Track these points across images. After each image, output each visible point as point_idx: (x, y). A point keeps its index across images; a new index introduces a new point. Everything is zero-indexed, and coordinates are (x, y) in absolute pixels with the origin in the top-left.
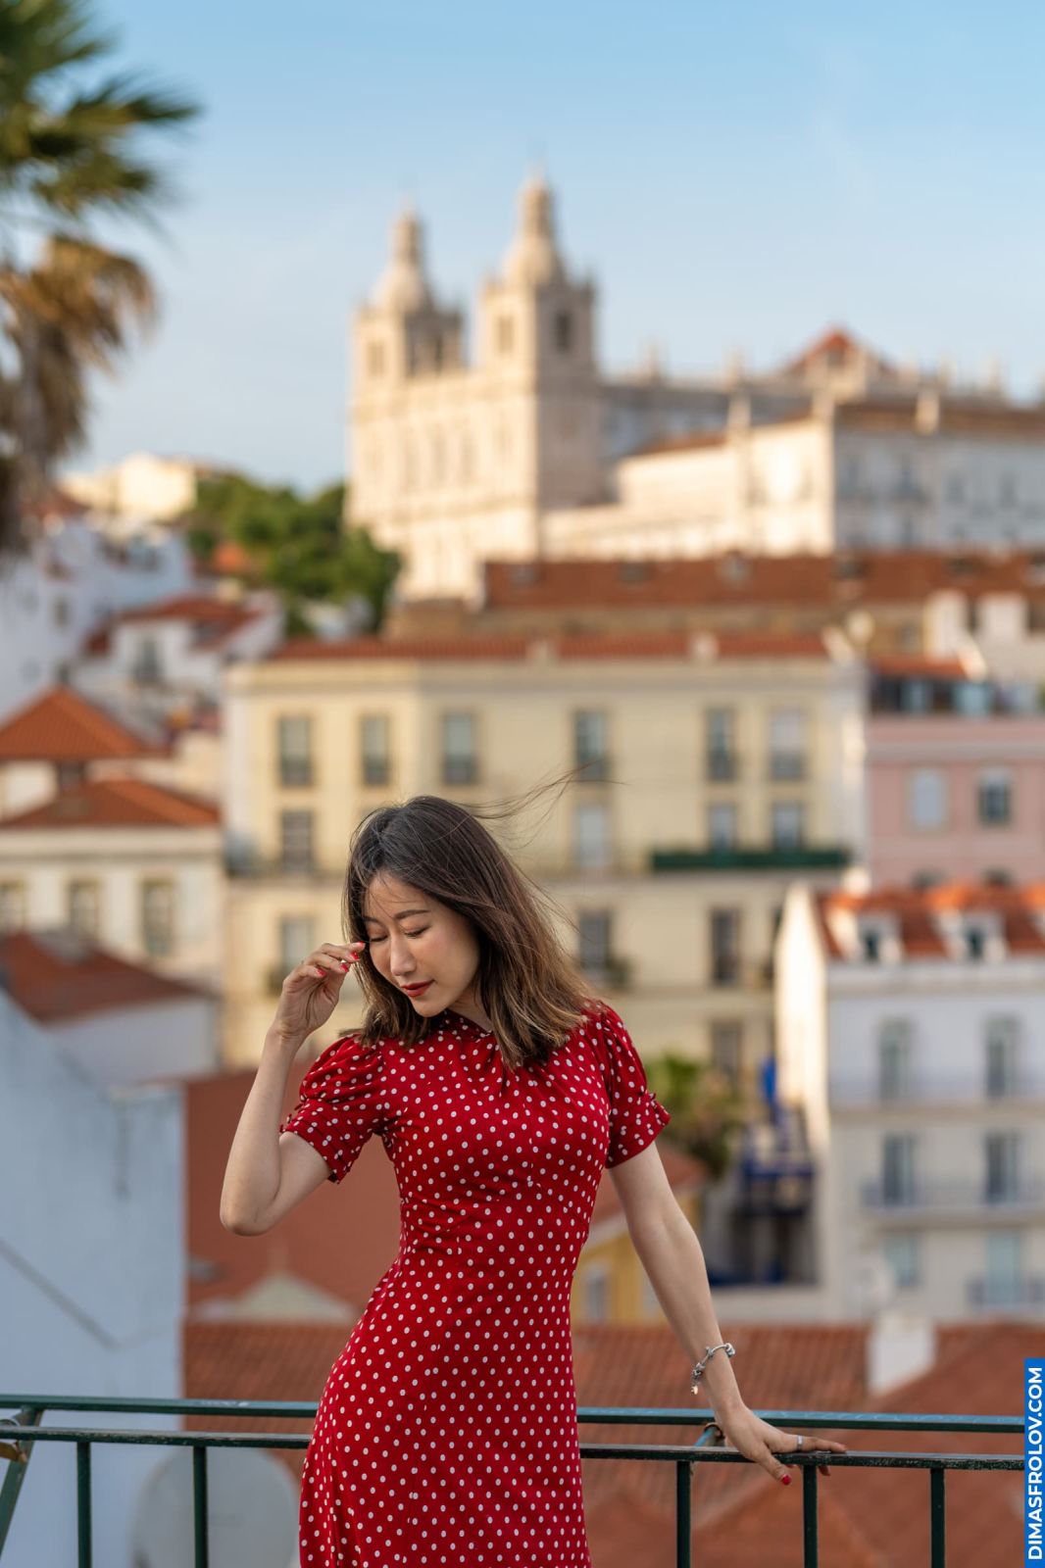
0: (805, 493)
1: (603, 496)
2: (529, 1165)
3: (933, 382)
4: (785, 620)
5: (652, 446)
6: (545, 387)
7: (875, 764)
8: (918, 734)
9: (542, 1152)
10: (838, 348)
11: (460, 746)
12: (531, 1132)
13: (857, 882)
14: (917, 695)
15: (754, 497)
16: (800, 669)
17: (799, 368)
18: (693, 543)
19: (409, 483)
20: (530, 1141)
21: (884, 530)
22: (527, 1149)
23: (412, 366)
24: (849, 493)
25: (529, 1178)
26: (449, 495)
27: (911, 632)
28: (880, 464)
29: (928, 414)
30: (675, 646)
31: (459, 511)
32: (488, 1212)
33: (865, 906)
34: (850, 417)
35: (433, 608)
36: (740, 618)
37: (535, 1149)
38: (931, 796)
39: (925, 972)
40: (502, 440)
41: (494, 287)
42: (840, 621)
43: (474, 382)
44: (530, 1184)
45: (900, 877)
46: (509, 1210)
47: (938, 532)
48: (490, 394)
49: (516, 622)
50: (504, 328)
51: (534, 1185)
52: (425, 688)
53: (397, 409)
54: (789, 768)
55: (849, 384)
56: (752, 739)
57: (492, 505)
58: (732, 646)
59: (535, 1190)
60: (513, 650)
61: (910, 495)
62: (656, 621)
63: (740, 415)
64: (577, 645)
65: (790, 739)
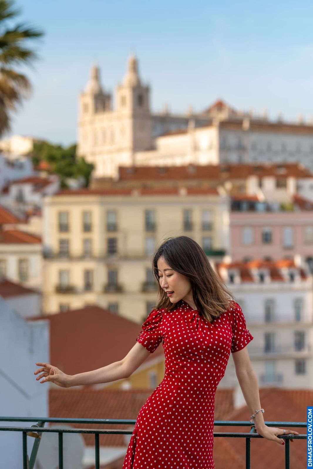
0: (210, 147)
1: (152, 148)
2: (202, 352)
3: (248, 115)
4: (206, 184)
5: (166, 133)
6: (135, 116)
7: (233, 226)
8: (245, 217)
9: (207, 348)
10: (220, 105)
11: (112, 220)
12: (203, 342)
13: (227, 260)
14: (245, 206)
15: (196, 148)
16: (211, 198)
17: (209, 111)
18: (178, 161)
19: (95, 144)
20: (203, 344)
21: (233, 158)
22: (202, 347)
23: (97, 110)
24: (223, 147)
25: (202, 356)
26: (107, 148)
27: (242, 188)
28: (232, 139)
29: (246, 125)
30: (174, 191)
31: (110, 152)
32: (188, 365)
33: (230, 267)
34: (224, 125)
35: (104, 180)
36: (193, 183)
37: (204, 347)
38: (248, 235)
39: (247, 286)
40: (123, 131)
41: (120, 87)
42: (222, 184)
43: (115, 114)
44: (202, 357)
45: (240, 258)
46: (195, 365)
47: (249, 158)
48: (119, 118)
49: (128, 184)
50: (123, 100)
51: (204, 358)
52: (102, 203)
53: (92, 122)
54: (208, 227)
55: (223, 116)
56: (197, 218)
57: (120, 150)
58: (191, 192)
59: (204, 359)
60: (127, 192)
61: (241, 148)
62: (169, 184)
63: (192, 125)
64: (146, 191)
65: (208, 218)
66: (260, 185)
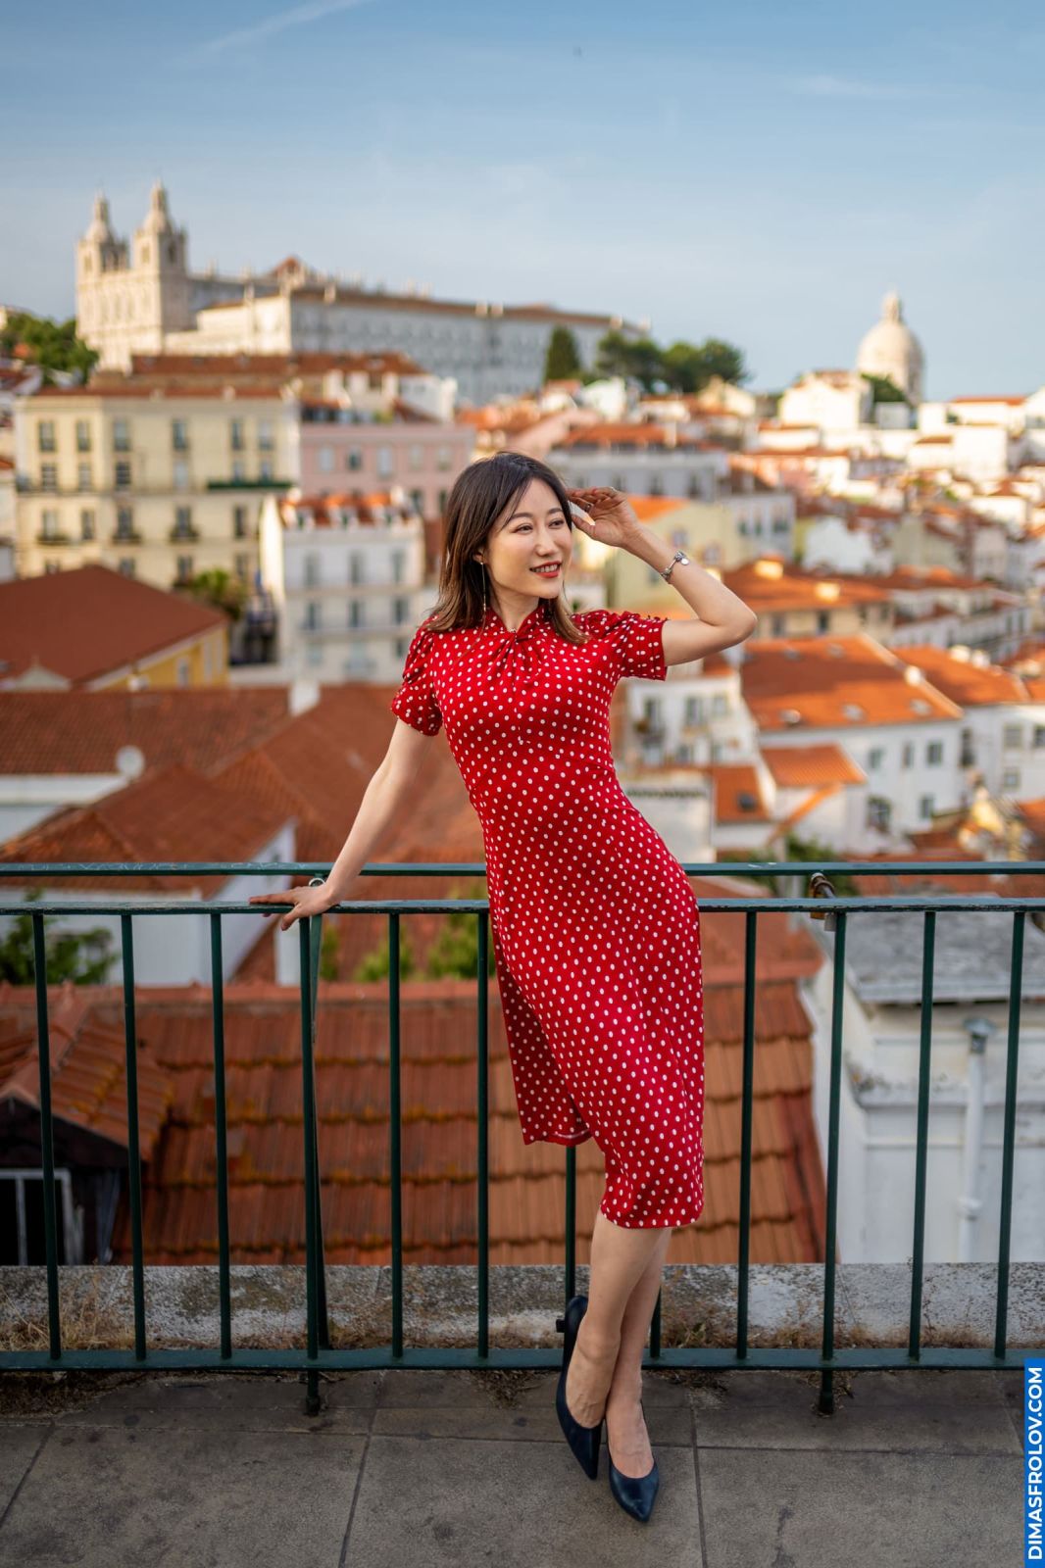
0: (277, 329)
1: (191, 327)
3: (331, 281)
4: (265, 382)
5: (211, 306)
6: (163, 278)
7: (306, 446)
8: (321, 431)
10: (292, 266)
11: (121, 434)
13: (295, 495)
14: (322, 415)
15: (256, 329)
16: (270, 403)
17: (275, 274)
18: (230, 348)
19: (104, 318)
21: (312, 344)
23: (104, 267)
24: (297, 329)
26: (121, 325)
27: (318, 388)
28: (310, 316)
29: (331, 295)
30: (216, 392)
31: (127, 332)
33: (299, 506)
34: (297, 295)
35: (109, 374)
36: (246, 381)
38: (327, 458)
39: (325, 533)
40: (146, 301)
41: (140, 233)
42: (288, 380)
43: (133, 274)
45: (315, 491)
47: (335, 346)
48: (140, 280)
49: (146, 381)
50: (145, 252)
52: (105, 410)
53: (98, 286)
54: (267, 446)
55: (297, 281)
56: (251, 433)
57: (142, 329)
58: (242, 393)
60: (144, 393)
61: (323, 330)
62: (209, 382)
63: (250, 293)
64: (173, 392)
65: (267, 433)
66: (345, 384)
